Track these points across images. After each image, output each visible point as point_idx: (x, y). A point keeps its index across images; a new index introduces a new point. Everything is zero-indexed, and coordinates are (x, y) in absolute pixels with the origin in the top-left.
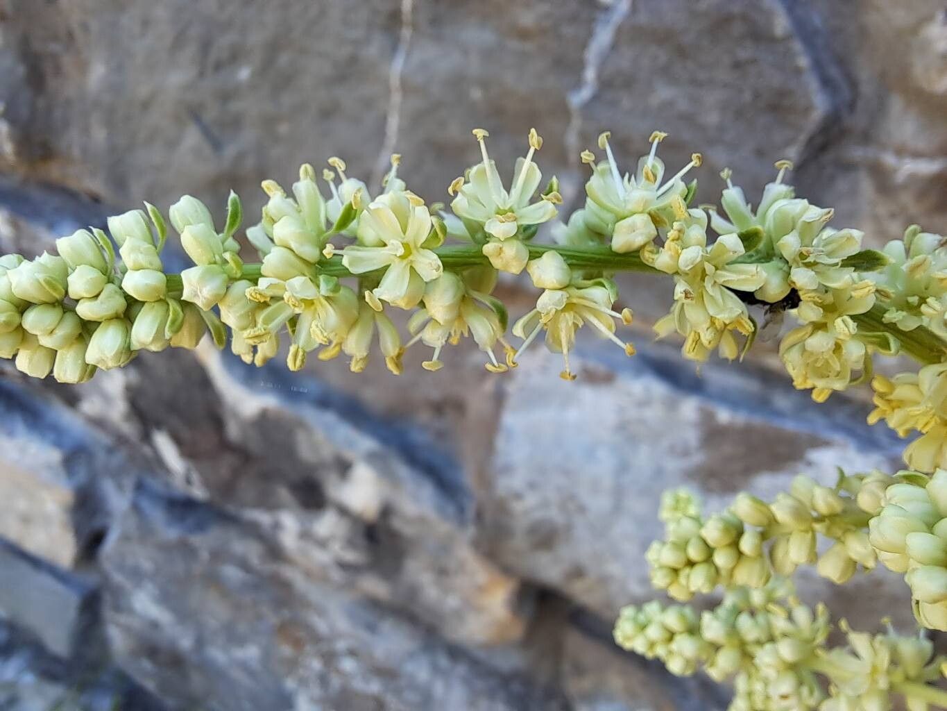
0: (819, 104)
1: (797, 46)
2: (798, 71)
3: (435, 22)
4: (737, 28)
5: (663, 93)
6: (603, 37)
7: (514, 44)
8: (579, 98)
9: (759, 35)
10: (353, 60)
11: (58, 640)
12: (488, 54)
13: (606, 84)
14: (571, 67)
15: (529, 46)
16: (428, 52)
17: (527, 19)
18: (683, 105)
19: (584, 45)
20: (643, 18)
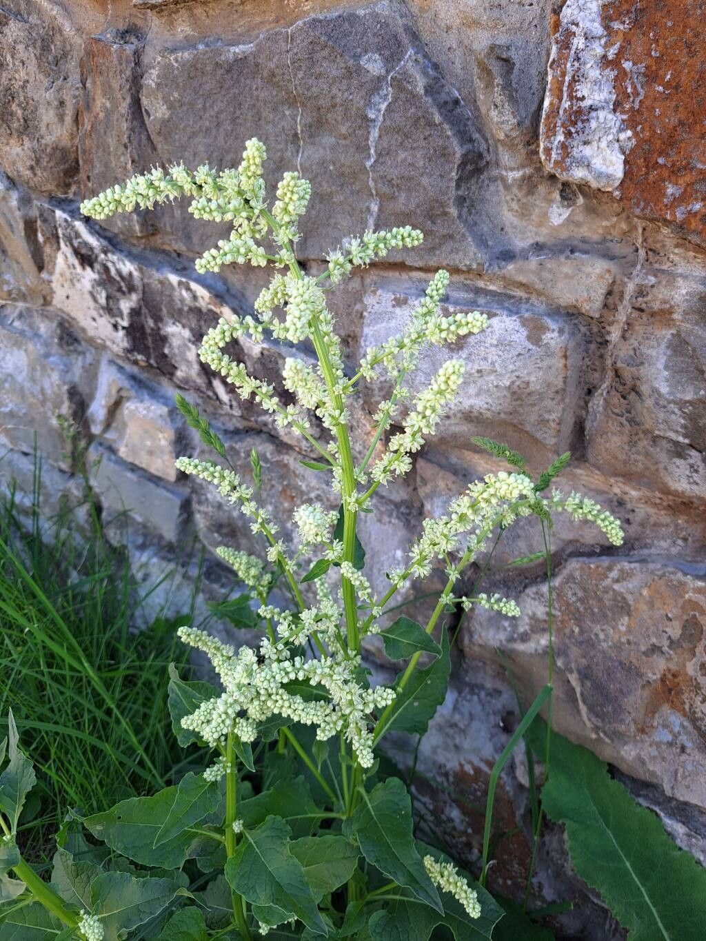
0: (458, 151)
1: (446, 126)
2: (448, 137)
3: (311, 136)
4: (422, 122)
5: (402, 155)
6: (375, 133)
7: (342, 142)
8: (368, 164)
9: (431, 124)
10: (282, 159)
11: (169, 532)
12: (332, 149)
13: (379, 155)
14: (363, 149)
15: (347, 142)
16: (310, 151)
17: (343, 130)
18: (409, 160)
19: (368, 139)
20: (388, 123)
